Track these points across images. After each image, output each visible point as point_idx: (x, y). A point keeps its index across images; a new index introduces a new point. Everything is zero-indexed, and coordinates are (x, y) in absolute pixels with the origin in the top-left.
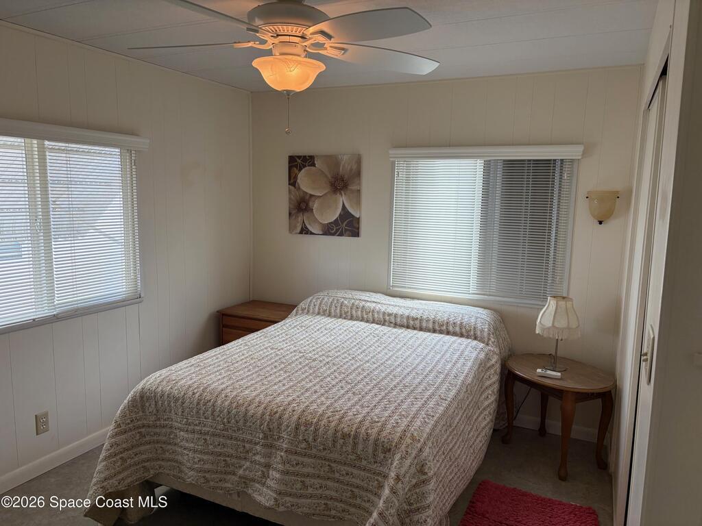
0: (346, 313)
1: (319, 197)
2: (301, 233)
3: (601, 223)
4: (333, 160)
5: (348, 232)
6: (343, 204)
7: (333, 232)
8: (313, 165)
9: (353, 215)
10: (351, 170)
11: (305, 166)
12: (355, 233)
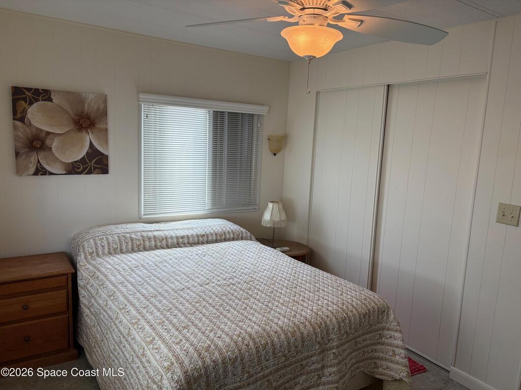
0: (138, 246)
1: (59, 134)
2: (36, 173)
3: (275, 155)
4: (76, 98)
5: (96, 170)
6: (91, 142)
7: (79, 170)
8: (50, 100)
9: (102, 153)
10: (98, 109)
11: (37, 100)
12: (105, 171)
